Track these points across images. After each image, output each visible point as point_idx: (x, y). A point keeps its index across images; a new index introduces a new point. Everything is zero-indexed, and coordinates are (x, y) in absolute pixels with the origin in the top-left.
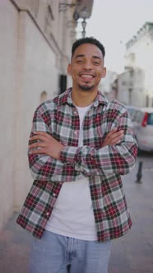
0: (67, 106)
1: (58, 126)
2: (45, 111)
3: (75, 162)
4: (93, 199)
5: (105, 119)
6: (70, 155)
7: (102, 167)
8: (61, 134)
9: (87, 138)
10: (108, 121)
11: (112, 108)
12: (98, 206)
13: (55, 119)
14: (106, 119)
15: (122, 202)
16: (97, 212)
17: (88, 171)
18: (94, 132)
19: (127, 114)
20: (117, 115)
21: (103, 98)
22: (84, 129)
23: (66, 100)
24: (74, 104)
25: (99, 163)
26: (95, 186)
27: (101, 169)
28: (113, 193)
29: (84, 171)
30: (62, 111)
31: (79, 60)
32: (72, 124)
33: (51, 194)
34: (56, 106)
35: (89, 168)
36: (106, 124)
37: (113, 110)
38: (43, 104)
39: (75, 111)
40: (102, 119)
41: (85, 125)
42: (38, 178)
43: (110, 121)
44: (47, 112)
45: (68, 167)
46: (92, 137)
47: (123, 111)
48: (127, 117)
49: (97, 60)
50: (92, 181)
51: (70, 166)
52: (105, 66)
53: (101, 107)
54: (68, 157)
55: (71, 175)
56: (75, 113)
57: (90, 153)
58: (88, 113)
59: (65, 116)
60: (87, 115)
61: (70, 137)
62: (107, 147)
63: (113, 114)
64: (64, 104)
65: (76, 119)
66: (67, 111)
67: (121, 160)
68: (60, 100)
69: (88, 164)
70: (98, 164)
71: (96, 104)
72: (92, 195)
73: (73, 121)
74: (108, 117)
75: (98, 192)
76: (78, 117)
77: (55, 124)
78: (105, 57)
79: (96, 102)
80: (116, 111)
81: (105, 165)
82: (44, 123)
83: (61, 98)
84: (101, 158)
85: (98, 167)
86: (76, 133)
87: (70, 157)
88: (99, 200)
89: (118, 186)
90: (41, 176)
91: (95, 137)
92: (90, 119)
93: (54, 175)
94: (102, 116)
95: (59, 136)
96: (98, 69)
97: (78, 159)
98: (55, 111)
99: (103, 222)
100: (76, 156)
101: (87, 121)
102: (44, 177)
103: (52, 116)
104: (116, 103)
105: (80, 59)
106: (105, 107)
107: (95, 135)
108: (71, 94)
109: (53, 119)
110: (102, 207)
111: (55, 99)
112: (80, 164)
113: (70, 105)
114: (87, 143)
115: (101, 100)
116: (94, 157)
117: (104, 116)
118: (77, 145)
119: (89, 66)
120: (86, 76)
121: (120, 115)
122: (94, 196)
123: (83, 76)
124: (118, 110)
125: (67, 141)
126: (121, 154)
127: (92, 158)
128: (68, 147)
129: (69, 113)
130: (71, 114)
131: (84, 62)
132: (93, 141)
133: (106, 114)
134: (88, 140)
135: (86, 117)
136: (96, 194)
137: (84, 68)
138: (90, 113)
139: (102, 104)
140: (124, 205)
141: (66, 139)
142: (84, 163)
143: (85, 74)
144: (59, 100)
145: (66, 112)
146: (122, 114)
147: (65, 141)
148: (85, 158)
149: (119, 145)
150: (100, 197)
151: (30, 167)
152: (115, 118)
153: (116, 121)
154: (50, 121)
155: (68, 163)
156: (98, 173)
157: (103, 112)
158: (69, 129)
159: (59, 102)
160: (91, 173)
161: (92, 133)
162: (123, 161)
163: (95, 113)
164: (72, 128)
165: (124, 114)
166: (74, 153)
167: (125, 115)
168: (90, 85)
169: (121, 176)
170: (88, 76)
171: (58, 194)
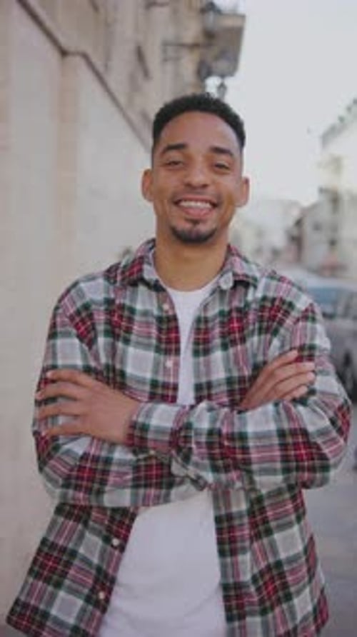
0: (142, 289)
1: (120, 345)
2: (79, 304)
3: (174, 452)
4: (222, 553)
5: (254, 324)
6: (159, 431)
7: (255, 467)
8: (129, 370)
9: (204, 380)
10: (260, 331)
11: (271, 294)
12: (236, 573)
13: (109, 327)
14: (257, 325)
15: (300, 561)
16: (232, 593)
17: (209, 477)
18: (226, 360)
19: (313, 312)
20: (287, 313)
21: (244, 264)
22: (196, 353)
23: (141, 270)
24: (162, 283)
25: (246, 456)
26: (230, 517)
27: (250, 472)
28: (277, 536)
29: (199, 477)
30: (127, 302)
31: (171, 160)
32: (159, 340)
33: (107, 540)
34: (111, 287)
35: (215, 469)
36: (256, 338)
37: (274, 300)
38: (75, 284)
39: (164, 302)
40: (248, 323)
41: (197, 343)
42: (64, 496)
43: (267, 330)
44: (86, 307)
45: (149, 467)
46: (219, 374)
47: (302, 303)
48: (314, 320)
49: (222, 160)
50: (221, 504)
51: (154, 462)
52: (245, 174)
53: (241, 289)
54: (150, 436)
55: (159, 486)
56: (166, 307)
57: (218, 425)
58: (205, 307)
59: (137, 318)
60: (203, 315)
61: (155, 378)
62: (270, 407)
63: (276, 312)
64: (134, 284)
65: (168, 325)
66: (143, 302)
67: (310, 448)
68: (123, 273)
69: (212, 457)
70: (244, 459)
71: (227, 283)
72: (220, 542)
73: (160, 330)
74: (261, 319)
75: (238, 534)
76: (175, 318)
77: (110, 340)
78: (245, 150)
79: (226, 276)
80: (283, 301)
81: (262, 460)
82: (77, 341)
83: (125, 267)
84: (251, 444)
85: (241, 466)
86: (170, 364)
87: (160, 437)
88: (240, 558)
89: (293, 517)
90: (71, 492)
91: (228, 375)
92: (210, 325)
93: (107, 488)
94: (246, 314)
95: (123, 374)
96: (227, 182)
97: (182, 444)
98: (109, 302)
99: (249, 619)
100: (174, 433)
101: (202, 331)
102: (81, 495)
103: (100, 318)
104: (281, 279)
105: (175, 156)
106: (251, 290)
107: (228, 370)
108: (154, 255)
109: (101, 328)
110: (246, 577)
111: (109, 271)
112: (187, 459)
113: (152, 283)
114: (205, 392)
115: (239, 271)
116: (231, 437)
117: (251, 317)
118: (173, 400)
119: (200, 175)
120: (193, 204)
121: (294, 314)
122: (227, 544)
123: (184, 204)
124: (288, 299)
125: (147, 388)
126: (311, 429)
127: (226, 443)
128: (150, 405)
129: (148, 307)
130: (156, 312)
131: (187, 163)
132: (224, 388)
133: (255, 310)
134: (209, 385)
135: (198, 320)
136: (233, 540)
137: (187, 180)
138: (210, 307)
139: (242, 283)
140: (305, 569)
141: (141, 381)
142: (200, 454)
143: (191, 200)
144: (119, 271)
145: (139, 307)
146: (299, 311)
147: (140, 387)
148: (203, 439)
149: (302, 401)
150: (244, 550)
151: (41, 469)
152: (281, 323)
153: (282, 331)
154: (92, 334)
155: (152, 452)
156: (238, 484)
157: (247, 305)
158: (151, 355)
159: (119, 278)
160: (218, 482)
161: (219, 366)
162: (314, 451)
163: (226, 309)
164: (158, 350)
165: (306, 310)
166: (169, 424)
167: (308, 315)
168: (204, 228)
169: (304, 491)
170: (199, 204)
171: (125, 539)
